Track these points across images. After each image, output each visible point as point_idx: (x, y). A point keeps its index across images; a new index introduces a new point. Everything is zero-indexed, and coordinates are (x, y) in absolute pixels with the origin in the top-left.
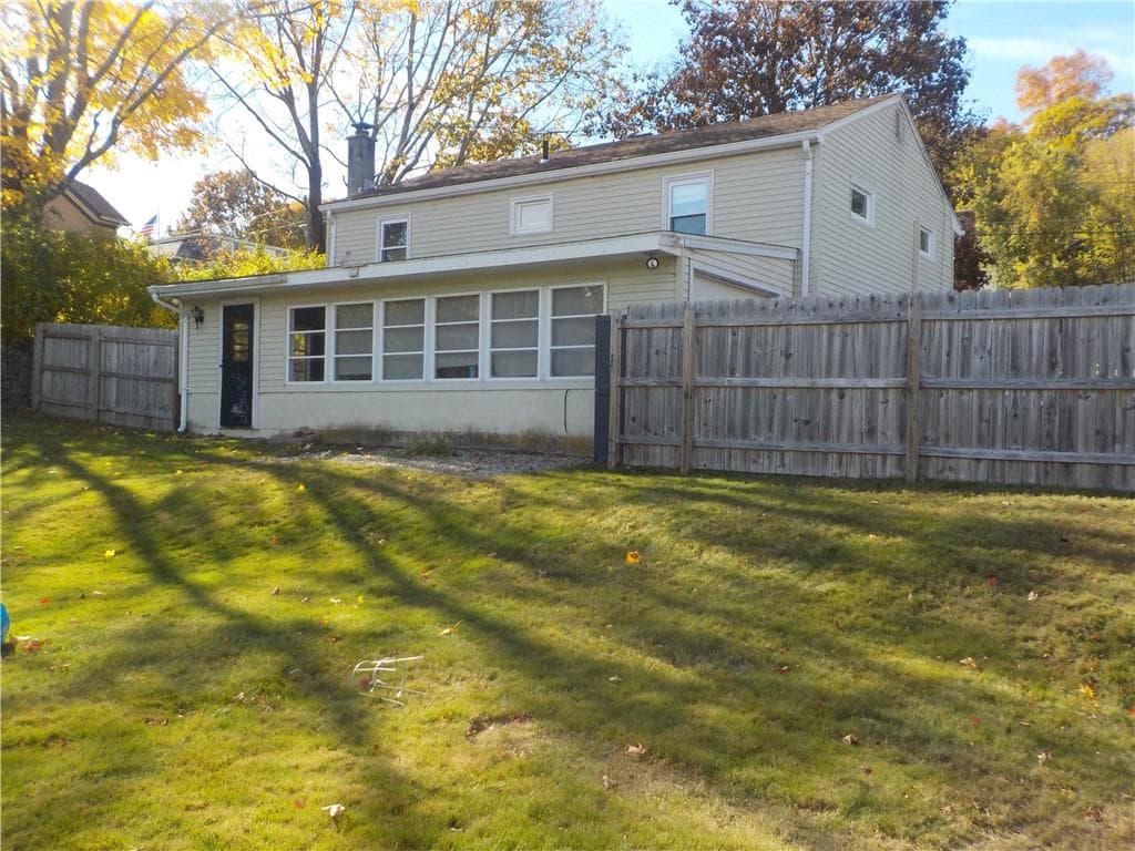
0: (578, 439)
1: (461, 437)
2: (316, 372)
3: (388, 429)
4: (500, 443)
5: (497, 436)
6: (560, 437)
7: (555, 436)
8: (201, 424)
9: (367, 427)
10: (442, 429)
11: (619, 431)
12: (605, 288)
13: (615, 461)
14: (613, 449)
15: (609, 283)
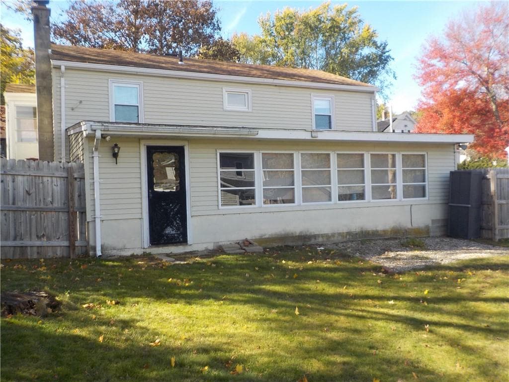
0: (417, 229)
1: (357, 234)
2: (247, 197)
3: (308, 234)
4: (380, 235)
5: (377, 231)
6: (408, 229)
7: (406, 228)
8: (120, 246)
9: (292, 234)
10: (345, 230)
11: (499, 225)
12: (426, 156)
13: (498, 238)
14: (497, 232)
15: (427, 154)
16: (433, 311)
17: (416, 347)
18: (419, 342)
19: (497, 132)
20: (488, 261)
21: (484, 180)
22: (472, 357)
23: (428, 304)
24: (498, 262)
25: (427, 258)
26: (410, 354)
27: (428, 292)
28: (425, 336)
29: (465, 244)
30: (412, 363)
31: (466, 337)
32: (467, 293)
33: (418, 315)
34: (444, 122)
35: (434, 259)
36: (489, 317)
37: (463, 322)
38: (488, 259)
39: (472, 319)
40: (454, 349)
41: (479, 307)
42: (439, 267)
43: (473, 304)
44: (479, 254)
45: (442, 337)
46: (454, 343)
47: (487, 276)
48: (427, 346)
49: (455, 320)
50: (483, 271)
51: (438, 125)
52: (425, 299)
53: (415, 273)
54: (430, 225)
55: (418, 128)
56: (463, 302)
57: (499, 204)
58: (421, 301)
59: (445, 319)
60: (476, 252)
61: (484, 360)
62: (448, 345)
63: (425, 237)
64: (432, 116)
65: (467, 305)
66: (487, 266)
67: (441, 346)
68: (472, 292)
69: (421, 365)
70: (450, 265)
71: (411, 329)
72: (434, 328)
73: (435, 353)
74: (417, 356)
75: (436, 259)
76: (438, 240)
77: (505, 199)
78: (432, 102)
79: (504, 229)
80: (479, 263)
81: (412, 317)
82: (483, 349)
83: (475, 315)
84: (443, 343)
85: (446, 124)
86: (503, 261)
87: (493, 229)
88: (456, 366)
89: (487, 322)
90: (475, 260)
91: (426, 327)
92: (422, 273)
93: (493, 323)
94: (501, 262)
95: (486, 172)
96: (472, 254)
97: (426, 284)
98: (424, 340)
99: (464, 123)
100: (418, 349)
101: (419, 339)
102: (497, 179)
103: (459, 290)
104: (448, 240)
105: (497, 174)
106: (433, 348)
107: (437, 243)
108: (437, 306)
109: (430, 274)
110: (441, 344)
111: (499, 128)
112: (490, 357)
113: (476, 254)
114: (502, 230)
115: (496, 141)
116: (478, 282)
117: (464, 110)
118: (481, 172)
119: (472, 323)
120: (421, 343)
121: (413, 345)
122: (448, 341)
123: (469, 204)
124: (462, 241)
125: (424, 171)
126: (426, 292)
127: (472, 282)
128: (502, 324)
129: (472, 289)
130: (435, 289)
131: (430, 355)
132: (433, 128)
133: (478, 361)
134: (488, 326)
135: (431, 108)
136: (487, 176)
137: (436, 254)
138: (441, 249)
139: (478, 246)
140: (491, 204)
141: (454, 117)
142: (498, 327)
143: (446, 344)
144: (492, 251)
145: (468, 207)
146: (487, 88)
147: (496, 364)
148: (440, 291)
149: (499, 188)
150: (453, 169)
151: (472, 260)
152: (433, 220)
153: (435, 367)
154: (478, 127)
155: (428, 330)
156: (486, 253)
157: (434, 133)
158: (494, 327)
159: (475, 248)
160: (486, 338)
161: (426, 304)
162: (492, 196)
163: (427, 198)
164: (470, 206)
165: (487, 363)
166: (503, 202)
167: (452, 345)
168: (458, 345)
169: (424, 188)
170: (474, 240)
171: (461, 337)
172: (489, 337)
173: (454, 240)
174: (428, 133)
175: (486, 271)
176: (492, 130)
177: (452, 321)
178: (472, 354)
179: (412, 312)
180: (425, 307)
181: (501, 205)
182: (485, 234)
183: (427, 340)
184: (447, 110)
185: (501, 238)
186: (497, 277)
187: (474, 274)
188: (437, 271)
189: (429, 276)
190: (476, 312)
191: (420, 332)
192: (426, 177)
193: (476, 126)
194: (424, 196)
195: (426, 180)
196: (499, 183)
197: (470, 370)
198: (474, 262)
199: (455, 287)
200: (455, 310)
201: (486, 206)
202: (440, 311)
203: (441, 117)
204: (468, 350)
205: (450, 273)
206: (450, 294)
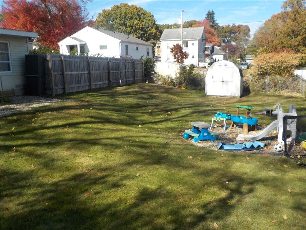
0: (6, 91)
11: (55, 86)
12: (8, 44)
13: (54, 94)
14: (54, 91)
15: (9, 42)
16: (18, 139)
17: (7, 161)
18: (9, 158)
19: (53, 33)
20: (50, 107)
21: (45, 61)
22: (40, 160)
23: (14, 135)
24: (55, 107)
25: (13, 109)
26: (3, 166)
27: (15, 129)
28: (13, 154)
29: (37, 98)
30: (5, 171)
31: (37, 150)
32: (38, 126)
33: (8, 143)
34: (21, 23)
35: (18, 109)
36: (50, 137)
37: (36, 142)
38: (49, 106)
39: (41, 139)
40: (30, 158)
41: (44, 133)
42: (21, 113)
43: (41, 131)
44: (44, 104)
45: (23, 153)
46: (30, 154)
47: (48, 115)
48: (14, 159)
49: (31, 142)
50: (47, 113)
51: (17, 25)
52: (12, 133)
53: (6, 118)
54: (15, 88)
55: (4, 25)
56: (36, 131)
57: (54, 75)
58: (10, 135)
59: (26, 142)
60: (43, 103)
61: (47, 159)
62: (27, 156)
63: (12, 96)
64: (12, 18)
65: (38, 132)
66: (49, 110)
67: (23, 157)
68: (41, 125)
69: (10, 171)
70: (28, 112)
71: (4, 152)
72: (18, 148)
73: (19, 162)
74: (8, 167)
75: (19, 108)
76: (20, 97)
77: (57, 72)
78: (11, 8)
79: (58, 89)
80: (44, 108)
81: (4, 145)
82: (46, 154)
83: (42, 137)
84: (24, 156)
85: (23, 25)
86: (57, 106)
87: (52, 89)
88: (31, 166)
89: (49, 140)
90: (42, 107)
91: (13, 149)
92: (10, 118)
93: (51, 140)
94: (57, 107)
95: (46, 56)
96: (41, 104)
97: (13, 124)
98: (12, 157)
99: (33, 25)
100: (8, 162)
101: (9, 157)
102: (52, 60)
103: (33, 125)
104: (26, 97)
105: (52, 57)
106: (18, 160)
107: (20, 99)
108: (20, 136)
109: (15, 118)
110: (22, 156)
111: (53, 31)
112: (50, 157)
113: (43, 104)
114: (57, 89)
115: (52, 38)
116: (44, 119)
117: (33, 17)
118: (43, 56)
119: (40, 142)
120: (10, 159)
121: (5, 161)
122: (27, 154)
123: (38, 75)
124: (35, 97)
125: (8, 54)
126: (13, 129)
127: (41, 119)
128: (57, 139)
129: (41, 123)
130: (18, 126)
131: (16, 164)
132: (14, 26)
133: (44, 161)
134: (49, 141)
135: (11, 12)
136: (47, 58)
137: (19, 106)
138: (22, 102)
139: (44, 99)
140: (50, 75)
141: (27, 20)
142: (54, 141)
143: (25, 156)
144: (52, 101)
145: (37, 77)
146: (45, 5)
147: (53, 160)
148: (22, 127)
149: (54, 66)
150: (27, 54)
151: (40, 107)
152: (16, 85)
153: (19, 170)
154: (42, 29)
155: (14, 150)
156: (48, 103)
157: (15, 30)
158: (52, 141)
159: (42, 100)
160: (48, 148)
161: (13, 136)
162: (50, 70)
163: (11, 71)
164: (38, 76)
165: (48, 160)
166: (56, 73)
167: (29, 156)
168: (33, 155)
169: (9, 64)
170: (41, 96)
171: (34, 150)
172: (49, 147)
173: (30, 96)
174: (10, 29)
175: (48, 112)
176: (50, 31)
177: (29, 143)
178: (40, 158)
179: (4, 142)
180: (13, 137)
181: (55, 75)
182: (48, 92)
183: (14, 156)
184: (22, 15)
185: (56, 94)
186: (54, 115)
187: (42, 115)
188: (20, 116)
189: (15, 119)
190: (43, 135)
191: (9, 153)
192: (10, 58)
193: (40, 28)
194: (9, 70)
195: (10, 60)
196: (54, 63)
197: (39, 167)
198: (42, 108)
199: (31, 123)
200: (31, 136)
201: (47, 76)
202: (22, 139)
203: (19, 19)
204: (38, 156)
205: (28, 116)
206: (28, 128)
